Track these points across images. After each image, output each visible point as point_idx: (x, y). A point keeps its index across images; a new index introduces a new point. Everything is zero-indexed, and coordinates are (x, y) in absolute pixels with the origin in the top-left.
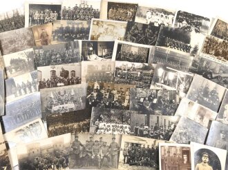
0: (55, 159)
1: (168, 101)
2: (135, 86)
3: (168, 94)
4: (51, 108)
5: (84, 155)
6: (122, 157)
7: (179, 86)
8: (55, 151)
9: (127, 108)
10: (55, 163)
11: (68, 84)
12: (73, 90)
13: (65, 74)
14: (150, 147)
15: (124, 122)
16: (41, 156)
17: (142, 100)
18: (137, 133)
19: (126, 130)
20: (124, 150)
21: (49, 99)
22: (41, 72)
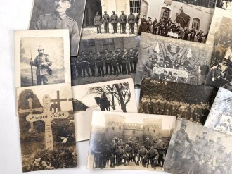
5: (189, 157)
8: (144, 137)
10: (141, 155)
12: (190, 50)
13: (184, 19)
21: (152, 52)
22: (147, 4)
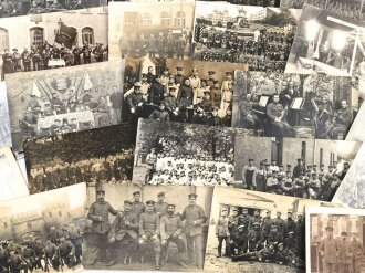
0: (49, 246)
1: (329, 103)
2: (246, 67)
3: (331, 86)
4: (34, 121)
5: (120, 237)
6: (213, 241)
7: (357, 65)
8: (47, 228)
9: (227, 121)
10: (49, 255)
11: (76, 60)
12: (87, 78)
13: (67, 35)
14: (284, 217)
15: (218, 155)
16: (15, 238)
17: (263, 102)
18: (250, 182)
20: (220, 224)
21: (28, 99)
22: (6, 31)
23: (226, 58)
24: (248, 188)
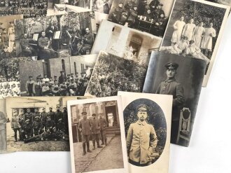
1: (77, 31)
2: (22, 16)
3: (77, 19)
6: (10, 132)
14: (54, 110)
17: (36, 37)
19: (14, 89)
20: (13, 121)
23: (9, 13)
24: (30, 95)
